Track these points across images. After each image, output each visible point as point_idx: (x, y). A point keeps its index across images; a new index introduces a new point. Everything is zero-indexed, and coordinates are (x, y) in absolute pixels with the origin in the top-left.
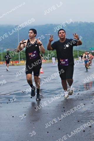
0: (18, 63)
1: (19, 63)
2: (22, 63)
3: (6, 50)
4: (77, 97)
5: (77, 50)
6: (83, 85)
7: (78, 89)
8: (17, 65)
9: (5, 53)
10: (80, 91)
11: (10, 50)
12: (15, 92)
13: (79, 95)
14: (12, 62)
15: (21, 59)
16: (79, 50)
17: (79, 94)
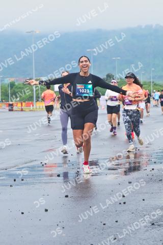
0: (33, 106)
1: (35, 107)
2: (39, 107)
3: (7, 81)
4: (150, 176)
5: (151, 82)
6: (161, 153)
7: (152, 159)
8: (30, 111)
9: (7, 86)
10: (155, 163)
11: (17, 81)
12: (26, 163)
13: (155, 170)
14: (19, 105)
15: (38, 98)
16: (153, 82)
17: (153, 169)
